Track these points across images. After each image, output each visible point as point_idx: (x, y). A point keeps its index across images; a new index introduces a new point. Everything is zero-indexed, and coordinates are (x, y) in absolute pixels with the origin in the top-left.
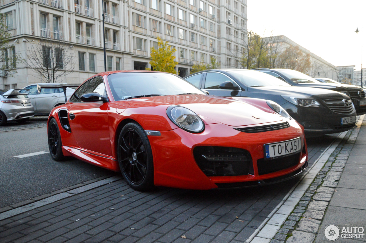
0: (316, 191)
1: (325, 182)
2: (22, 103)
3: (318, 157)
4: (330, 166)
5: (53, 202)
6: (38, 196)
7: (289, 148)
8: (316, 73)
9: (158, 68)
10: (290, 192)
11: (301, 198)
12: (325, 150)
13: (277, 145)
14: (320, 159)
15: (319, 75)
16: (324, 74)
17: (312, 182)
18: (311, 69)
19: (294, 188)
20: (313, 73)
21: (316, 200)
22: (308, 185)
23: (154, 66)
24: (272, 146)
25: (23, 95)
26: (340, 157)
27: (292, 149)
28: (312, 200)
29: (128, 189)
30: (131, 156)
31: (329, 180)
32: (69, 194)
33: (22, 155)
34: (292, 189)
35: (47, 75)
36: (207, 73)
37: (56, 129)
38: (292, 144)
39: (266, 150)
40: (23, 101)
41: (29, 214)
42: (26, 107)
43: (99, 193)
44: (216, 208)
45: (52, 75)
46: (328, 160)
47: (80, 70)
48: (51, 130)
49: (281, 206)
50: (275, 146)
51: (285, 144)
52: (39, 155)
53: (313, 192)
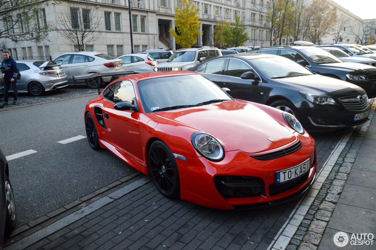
0: (319, 207)
1: (329, 194)
2: (57, 74)
3: (328, 157)
4: (337, 171)
5: (98, 208)
6: (84, 196)
7: (298, 172)
8: (342, 27)
9: (182, 29)
10: (297, 207)
11: (305, 215)
12: (336, 146)
13: (288, 171)
14: (329, 160)
15: (345, 30)
16: (350, 28)
17: (317, 195)
18: (338, 23)
19: (301, 202)
20: (339, 28)
21: (317, 219)
22: (313, 199)
23: (178, 27)
24: (283, 173)
25: (57, 67)
26: (348, 158)
27: (301, 172)
28: (314, 219)
29: (159, 194)
30: (160, 168)
31: (333, 192)
32: (110, 199)
33: (64, 141)
34: (298, 203)
35: (77, 40)
36: (230, 59)
37: (92, 122)
38: (301, 168)
39: (278, 177)
40: (57, 72)
41: (81, 223)
42: (60, 78)
43: (135, 199)
44: (232, 225)
45: (82, 41)
46: (336, 162)
47: (106, 29)
48: (88, 122)
49: (286, 226)
50: (286, 172)
51: (295, 169)
52: (78, 141)
53: (316, 209)
